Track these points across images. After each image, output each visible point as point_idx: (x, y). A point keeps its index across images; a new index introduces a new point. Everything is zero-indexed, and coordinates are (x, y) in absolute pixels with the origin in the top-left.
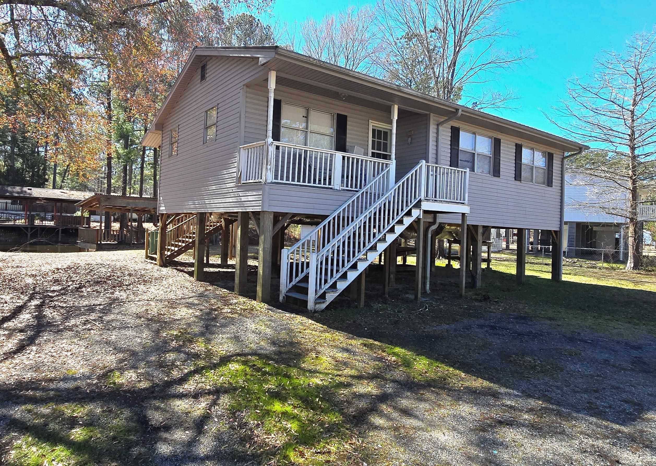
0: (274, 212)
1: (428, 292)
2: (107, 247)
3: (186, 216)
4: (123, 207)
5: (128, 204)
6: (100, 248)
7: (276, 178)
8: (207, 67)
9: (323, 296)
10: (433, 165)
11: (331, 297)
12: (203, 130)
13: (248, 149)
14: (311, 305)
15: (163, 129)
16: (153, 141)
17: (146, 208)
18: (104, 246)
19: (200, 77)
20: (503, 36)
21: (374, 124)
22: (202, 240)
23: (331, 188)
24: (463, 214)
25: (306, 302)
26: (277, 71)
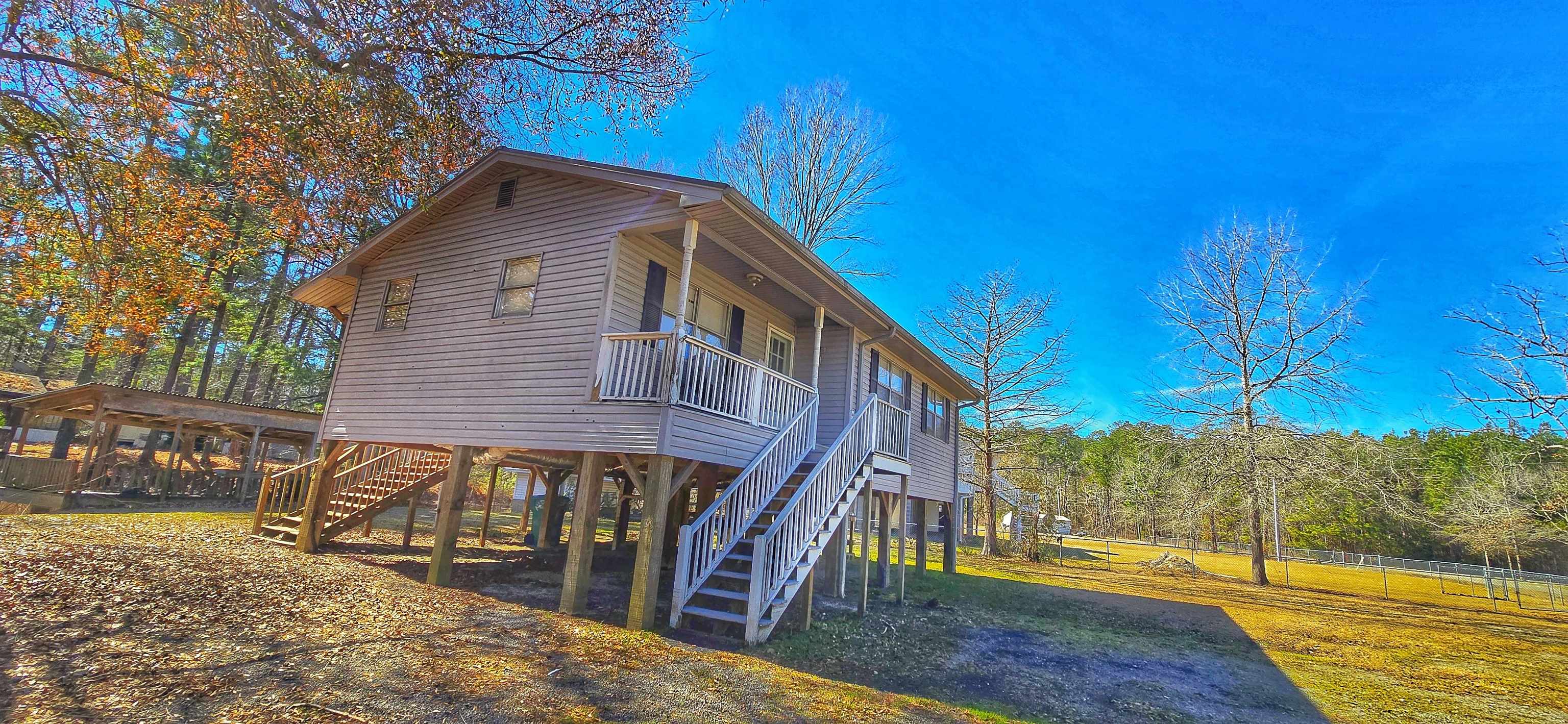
0: (675, 458)
1: (843, 596)
2: (94, 502)
3: (384, 449)
4: (148, 415)
5: (176, 411)
6: (74, 504)
7: (681, 398)
8: (518, 187)
9: (767, 615)
10: (883, 402)
11: (778, 613)
12: (493, 293)
13: (621, 341)
14: (751, 634)
15: (364, 276)
16: (324, 294)
17: (207, 422)
18: (85, 502)
19: (496, 199)
20: (864, 242)
21: (774, 331)
22: (459, 500)
23: (747, 423)
24: (904, 477)
25: (743, 627)
26: (702, 223)
